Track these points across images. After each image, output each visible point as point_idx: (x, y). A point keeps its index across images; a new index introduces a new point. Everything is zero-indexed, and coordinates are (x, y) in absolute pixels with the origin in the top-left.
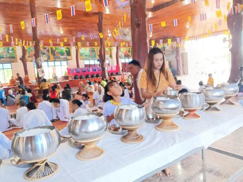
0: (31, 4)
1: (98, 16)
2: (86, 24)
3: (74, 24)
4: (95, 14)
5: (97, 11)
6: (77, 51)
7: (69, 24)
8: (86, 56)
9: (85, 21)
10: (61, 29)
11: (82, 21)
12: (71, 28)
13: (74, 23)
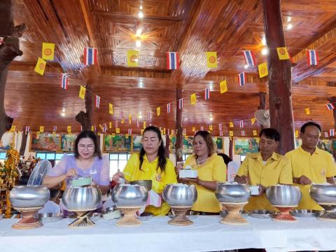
0: (177, 89)
1: (259, 97)
2: (243, 109)
3: (228, 110)
4: (255, 95)
5: (257, 92)
6: (231, 143)
7: (221, 110)
8: (244, 149)
9: (242, 105)
10: (211, 115)
11: (238, 105)
12: (224, 114)
13: (228, 108)
